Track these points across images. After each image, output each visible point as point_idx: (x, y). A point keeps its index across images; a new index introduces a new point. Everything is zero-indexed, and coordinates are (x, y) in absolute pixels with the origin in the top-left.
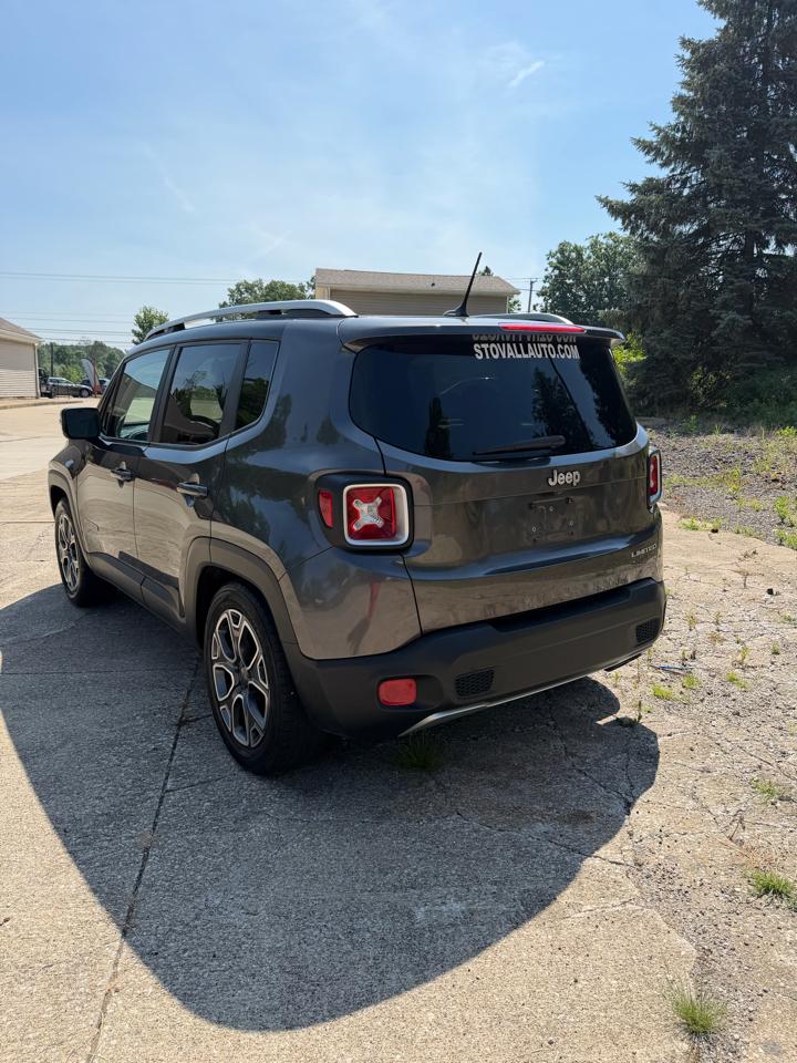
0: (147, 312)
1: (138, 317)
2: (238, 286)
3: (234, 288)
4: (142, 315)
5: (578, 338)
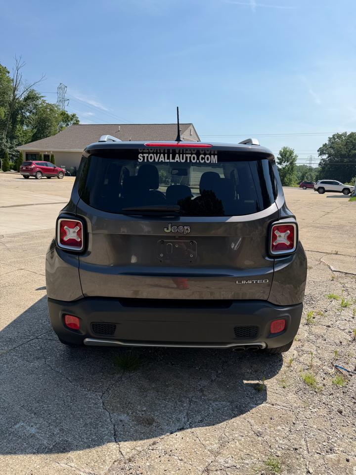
0: (285, 149)
1: (281, 151)
2: (334, 136)
3: (332, 137)
4: (282, 151)
5: (218, 152)
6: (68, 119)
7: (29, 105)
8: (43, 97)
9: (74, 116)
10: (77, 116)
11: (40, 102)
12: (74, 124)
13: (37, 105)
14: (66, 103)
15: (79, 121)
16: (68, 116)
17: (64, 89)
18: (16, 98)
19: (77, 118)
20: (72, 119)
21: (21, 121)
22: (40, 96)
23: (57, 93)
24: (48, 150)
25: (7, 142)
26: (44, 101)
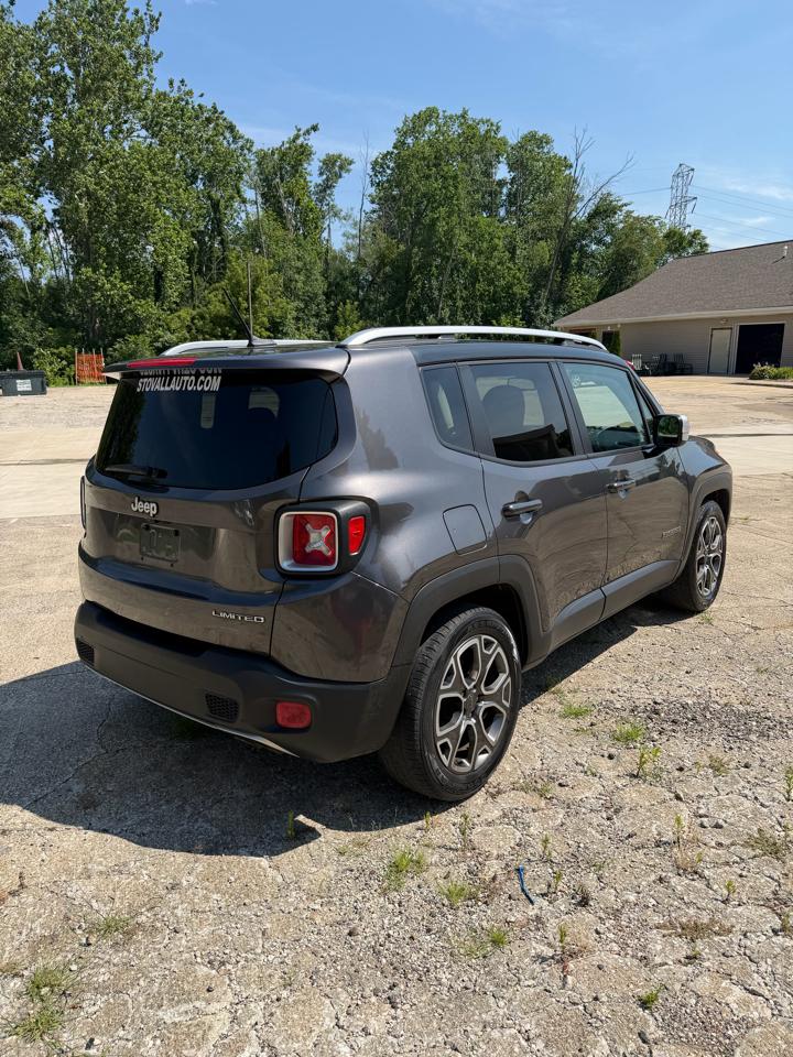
6: (681, 244)
7: (595, 228)
8: (626, 205)
9: (696, 234)
10: (703, 233)
11: (620, 216)
12: (696, 253)
13: (613, 225)
14: (690, 206)
15: (706, 245)
16: (682, 237)
17: (688, 175)
18: (571, 217)
19: (704, 238)
20: (691, 244)
21: (577, 264)
22: (620, 204)
23: (672, 188)
24: (613, 321)
25: (547, 311)
26: (629, 214)
